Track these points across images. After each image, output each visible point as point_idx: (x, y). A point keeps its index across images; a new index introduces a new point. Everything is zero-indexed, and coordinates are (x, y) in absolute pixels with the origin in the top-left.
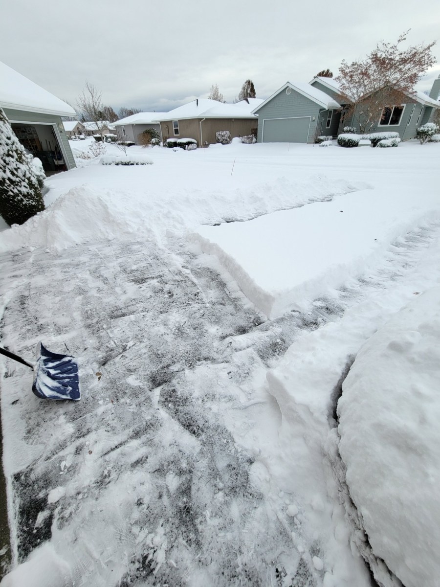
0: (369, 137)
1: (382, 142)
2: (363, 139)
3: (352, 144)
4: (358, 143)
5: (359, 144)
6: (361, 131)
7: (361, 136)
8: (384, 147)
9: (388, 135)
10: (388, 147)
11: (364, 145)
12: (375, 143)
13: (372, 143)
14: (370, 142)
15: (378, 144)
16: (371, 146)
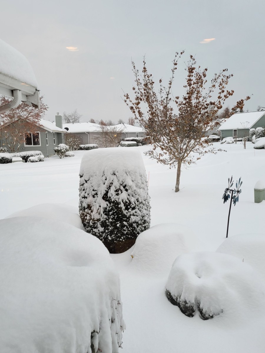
0: (19, 155)
1: (31, 158)
2: (15, 156)
3: (6, 161)
4: (11, 160)
5: (13, 160)
6: (11, 151)
7: (12, 154)
8: (33, 162)
9: (34, 153)
10: (36, 162)
11: (17, 161)
12: (25, 159)
13: (23, 159)
14: (21, 159)
15: (28, 160)
16: (23, 161)
